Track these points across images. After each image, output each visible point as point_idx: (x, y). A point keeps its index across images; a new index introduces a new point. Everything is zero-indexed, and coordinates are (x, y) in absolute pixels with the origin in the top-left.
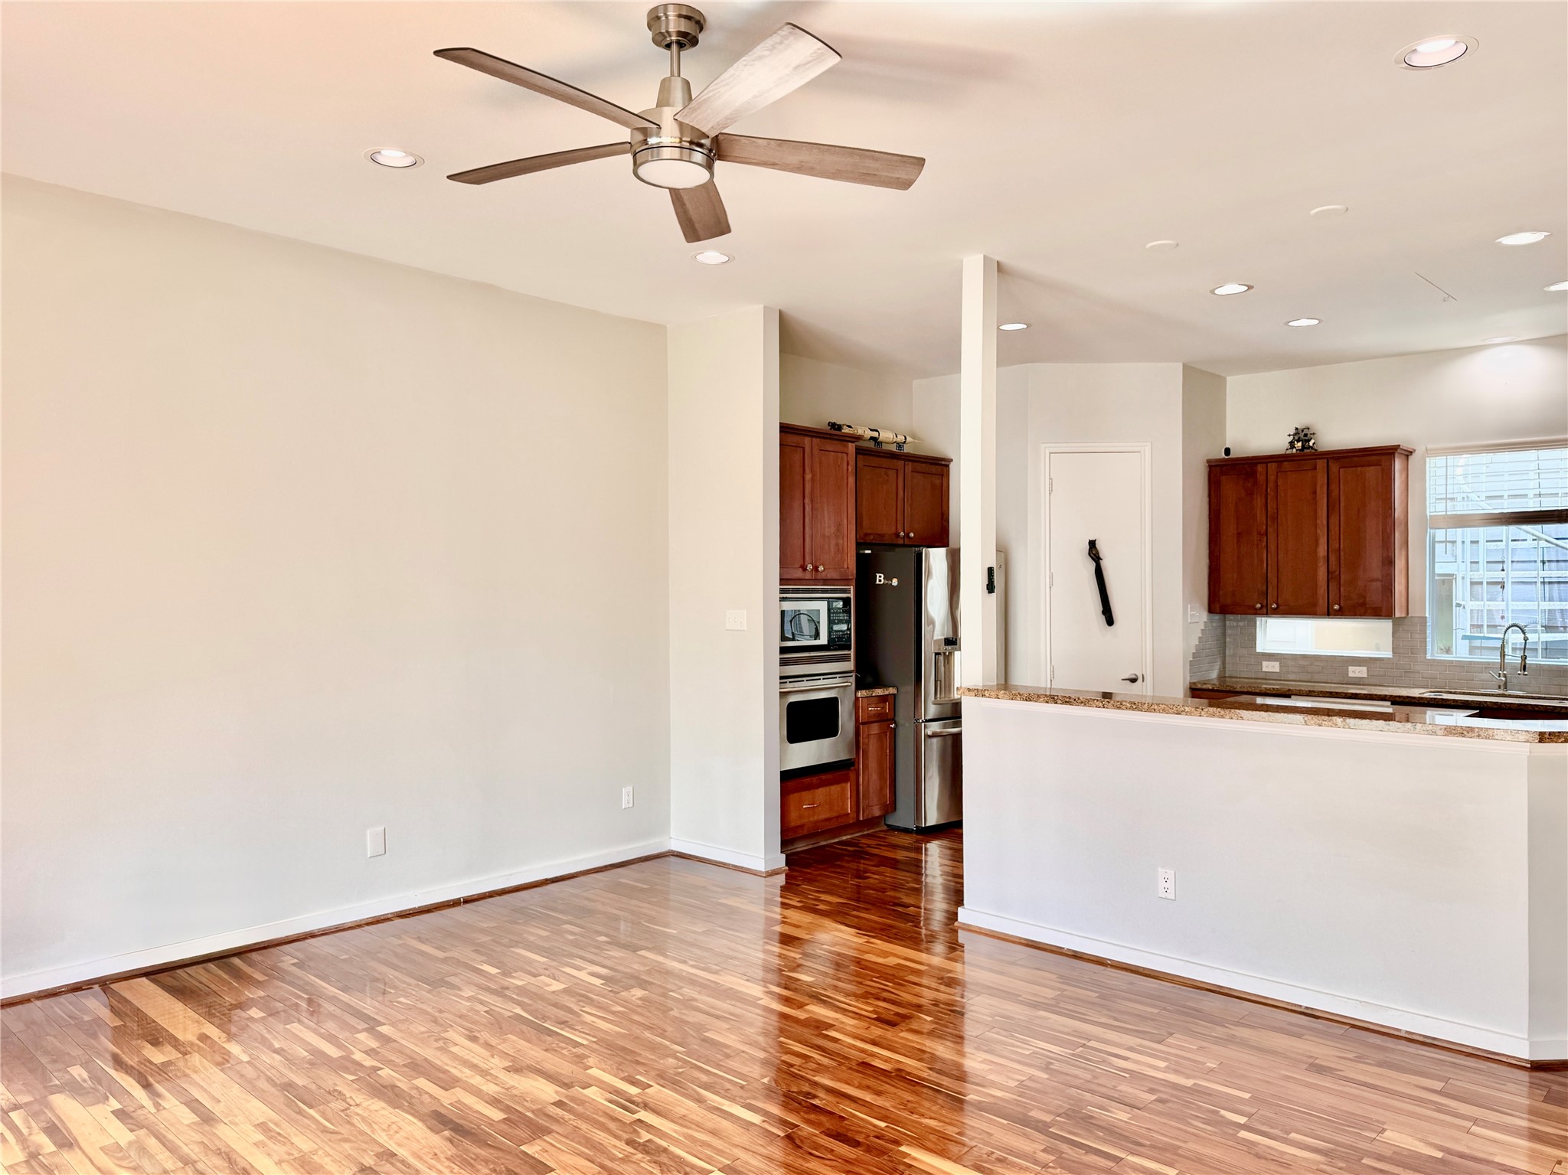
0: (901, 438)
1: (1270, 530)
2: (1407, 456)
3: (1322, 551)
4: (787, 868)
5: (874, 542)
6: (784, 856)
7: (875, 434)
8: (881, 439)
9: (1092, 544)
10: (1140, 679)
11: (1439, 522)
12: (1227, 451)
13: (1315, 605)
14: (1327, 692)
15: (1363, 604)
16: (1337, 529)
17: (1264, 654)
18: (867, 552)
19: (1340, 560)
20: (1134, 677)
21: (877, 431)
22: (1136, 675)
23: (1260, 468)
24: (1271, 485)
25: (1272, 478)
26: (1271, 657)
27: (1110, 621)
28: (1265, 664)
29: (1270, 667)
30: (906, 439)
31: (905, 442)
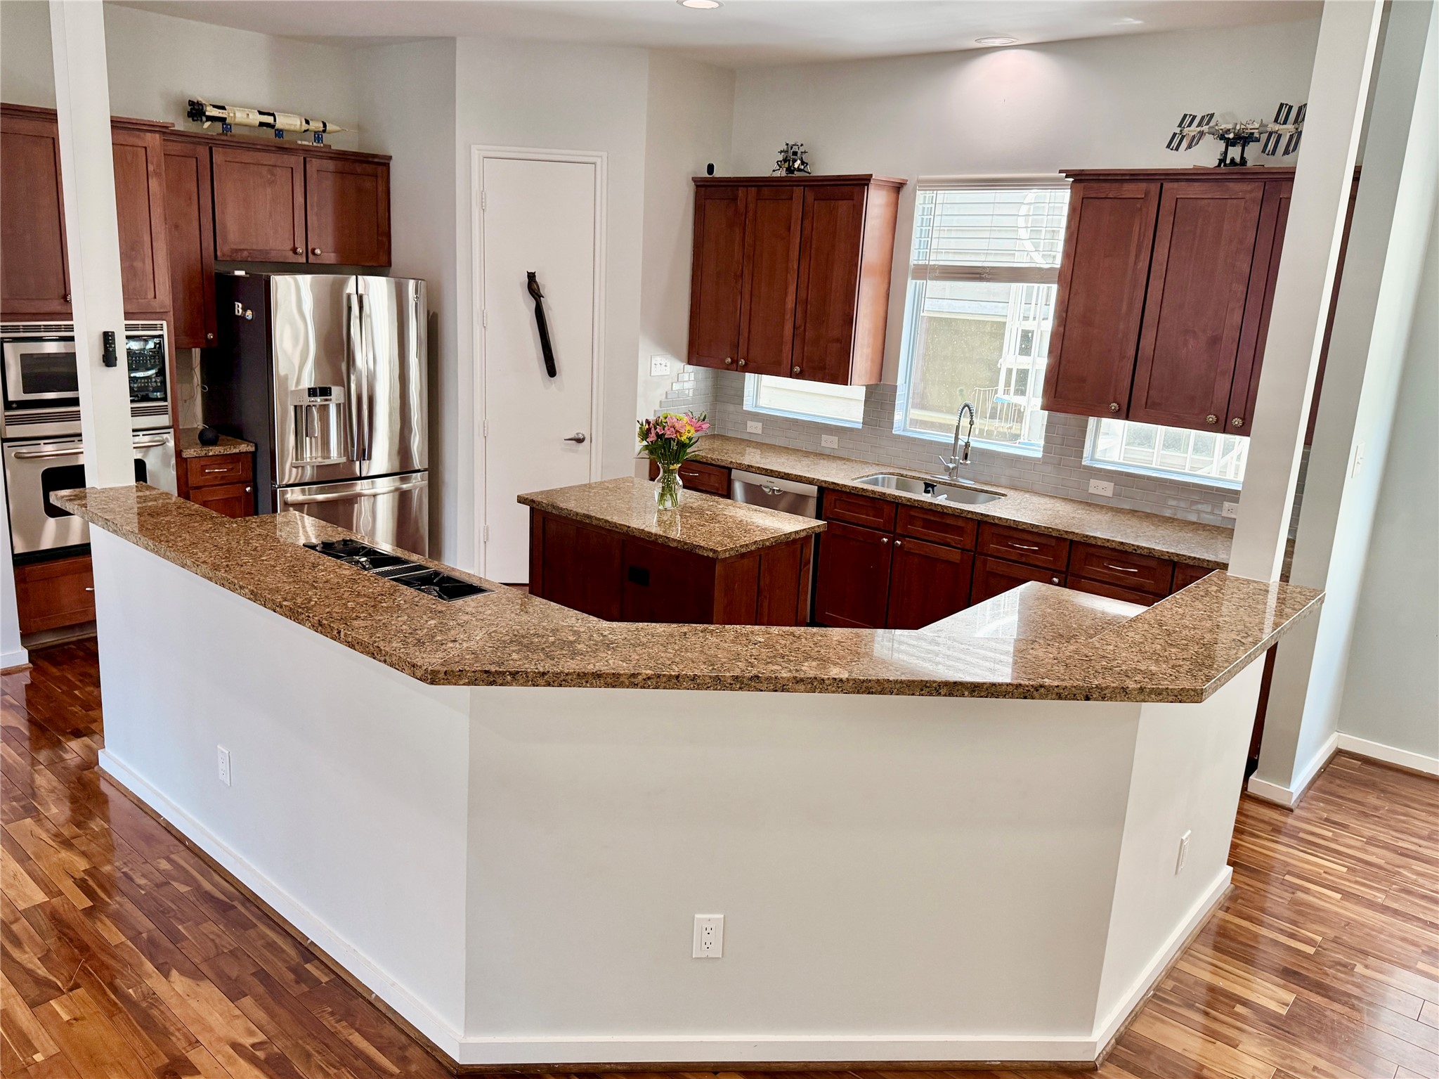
0: (316, 126)
1: (746, 272)
2: (899, 188)
3: (790, 303)
4: (31, 665)
5: (249, 259)
6: (26, 652)
7: (269, 120)
8: (278, 125)
9: (531, 276)
10: (586, 442)
11: (924, 272)
12: (711, 168)
13: (779, 363)
14: (764, 469)
15: (823, 368)
16: (806, 276)
17: (749, 413)
18: (238, 273)
19: (806, 312)
20: (581, 436)
21: (273, 115)
22: (583, 435)
23: (741, 193)
24: (750, 215)
25: (751, 206)
26: (756, 416)
27: (552, 371)
28: (749, 423)
29: (754, 428)
30: (325, 125)
31: (324, 131)
